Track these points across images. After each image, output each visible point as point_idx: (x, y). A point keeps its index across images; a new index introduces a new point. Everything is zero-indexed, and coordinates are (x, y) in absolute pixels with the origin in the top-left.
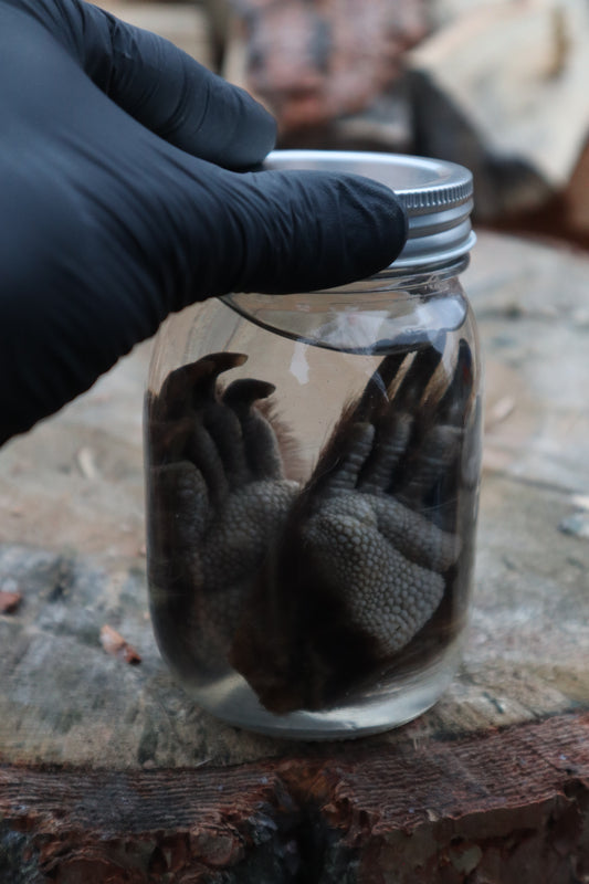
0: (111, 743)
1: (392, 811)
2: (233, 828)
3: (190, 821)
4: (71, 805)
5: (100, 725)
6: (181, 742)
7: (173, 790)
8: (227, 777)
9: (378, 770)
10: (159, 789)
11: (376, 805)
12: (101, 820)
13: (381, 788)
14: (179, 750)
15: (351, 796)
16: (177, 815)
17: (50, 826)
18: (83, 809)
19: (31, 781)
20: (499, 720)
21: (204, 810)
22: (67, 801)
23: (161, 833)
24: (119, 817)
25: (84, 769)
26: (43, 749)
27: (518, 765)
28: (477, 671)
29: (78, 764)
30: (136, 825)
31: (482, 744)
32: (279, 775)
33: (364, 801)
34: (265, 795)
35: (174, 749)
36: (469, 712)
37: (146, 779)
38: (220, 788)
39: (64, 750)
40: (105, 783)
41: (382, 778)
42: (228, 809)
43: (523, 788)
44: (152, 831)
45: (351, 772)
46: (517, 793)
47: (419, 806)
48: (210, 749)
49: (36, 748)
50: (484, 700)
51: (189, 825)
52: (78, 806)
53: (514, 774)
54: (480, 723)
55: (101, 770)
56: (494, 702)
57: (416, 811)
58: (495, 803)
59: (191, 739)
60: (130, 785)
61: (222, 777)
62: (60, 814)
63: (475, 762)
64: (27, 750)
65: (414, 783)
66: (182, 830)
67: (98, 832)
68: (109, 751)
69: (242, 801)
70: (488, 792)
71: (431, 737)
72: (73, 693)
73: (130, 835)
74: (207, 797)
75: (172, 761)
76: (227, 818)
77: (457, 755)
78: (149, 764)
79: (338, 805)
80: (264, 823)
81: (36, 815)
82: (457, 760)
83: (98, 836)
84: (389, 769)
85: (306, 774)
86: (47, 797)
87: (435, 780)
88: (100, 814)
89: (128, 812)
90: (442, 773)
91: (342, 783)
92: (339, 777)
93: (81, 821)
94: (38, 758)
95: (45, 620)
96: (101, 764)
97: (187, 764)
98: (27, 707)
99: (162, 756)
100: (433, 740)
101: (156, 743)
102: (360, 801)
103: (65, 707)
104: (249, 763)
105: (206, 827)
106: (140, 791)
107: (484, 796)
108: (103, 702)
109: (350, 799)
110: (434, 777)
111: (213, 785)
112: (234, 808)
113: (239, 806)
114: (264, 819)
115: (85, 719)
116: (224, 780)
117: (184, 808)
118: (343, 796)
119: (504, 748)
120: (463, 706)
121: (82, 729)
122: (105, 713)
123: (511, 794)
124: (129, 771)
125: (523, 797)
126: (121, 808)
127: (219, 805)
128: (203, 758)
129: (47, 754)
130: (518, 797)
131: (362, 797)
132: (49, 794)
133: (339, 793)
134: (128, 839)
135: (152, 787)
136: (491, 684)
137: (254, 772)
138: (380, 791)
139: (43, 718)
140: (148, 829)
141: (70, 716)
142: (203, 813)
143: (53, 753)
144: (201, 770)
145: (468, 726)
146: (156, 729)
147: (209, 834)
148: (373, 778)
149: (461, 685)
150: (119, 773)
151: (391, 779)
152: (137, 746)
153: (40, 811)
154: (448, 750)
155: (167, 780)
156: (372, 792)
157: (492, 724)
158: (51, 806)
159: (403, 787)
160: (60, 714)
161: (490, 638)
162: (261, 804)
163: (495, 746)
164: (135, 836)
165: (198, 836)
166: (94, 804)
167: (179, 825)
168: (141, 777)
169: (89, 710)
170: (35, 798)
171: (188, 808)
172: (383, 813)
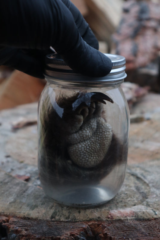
0: (44, 214)
1: (119, 237)
2: (73, 238)
3: (61, 235)
4: (30, 228)
5: (42, 209)
6: (63, 215)
7: (58, 226)
8: (74, 224)
9: (117, 226)
10: (55, 226)
11: (115, 235)
12: (37, 232)
13: (117, 231)
14: (62, 217)
15: (108, 232)
16: (58, 233)
17: (23, 233)
18: (33, 229)
19: (21, 221)
20: (155, 217)
21: (66, 232)
22: (29, 227)
23: (52, 237)
24: (42, 232)
25: (36, 219)
26: (26, 214)
27: (158, 229)
28: (151, 204)
29: (34, 218)
30: (46, 234)
31: (149, 222)
32: (89, 225)
33: (111, 234)
34: (84, 230)
35: (61, 216)
36: (146, 214)
37: (52, 223)
38: (71, 227)
39: (32, 214)
40: (40, 223)
41: (118, 228)
42: (72, 233)
43: (159, 235)
44: (50, 236)
45: (109, 226)
46: (157, 236)
47: (127, 237)
48: (71, 217)
49: (24, 213)
50: (151, 211)
51: (61, 236)
52: (31, 228)
53: (157, 231)
54: (149, 217)
55: (40, 220)
56: (154, 212)
57: (126, 238)
58: (150, 238)
59: (66, 214)
60: (47, 224)
61: (73, 224)
62: (26, 230)
63: (146, 227)
64: (22, 214)
65: (126, 231)
66: (58, 237)
67: (36, 235)
68: (43, 216)
69: (77, 231)
70: (148, 235)
71: (134, 219)
72: (37, 201)
73: (44, 237)
74: (67, 229)
75: (60, 219)
76: (72, 235)
77: (141, 224)
78: (53, 219)
79: (104, 235)
80: (82, 238)
81: (20, 230)
82: (140, 226)
83: (36, 236)
84: (120, 226)
85: (96, 226)
86: (24, 225)
87: (133, 230)
88: (37, 231)
89: (45, 231)
90: (135, 229)
91: (106, 229)
92: (105, 227)
93: (32, 232)
94: (24, 216)
96: (41, 218)
97: (64, 220)
98: (24, 203)
99: (57, 218)
100: (134, 220)
101: (56, 215)
102: (110, 234)
103: (34, 204)
104: (81, 221)
105: (65, 237)
106: (49, 226)
107: (146, 236)
108: (44, 203)
109: (107, 233)
110: (133, 229)
111: (70, 226)
112: (74, 232)
113: (75, 232)
114: (83, 237)
115: (39, 207)
116: (73, 225)
117: (60, 231)
118: (105, 232)
119: (155, 224)
120: (145, 212)
121: (37, 209)
122: (44, 206)
123: (155, 236)
124: (47, 221)
125: (158, 237)
126: (43, 230)
127: (70, 231)
128: (68, 219)
129: (27, 215)
130: (157, 237)
131: (111, 233)
132: (25, 225)
133: (104, 231)
134: (43, 238)
135: (53, 225)
136: (155, 207)
137: (82, 224)
138: (116, 232)
139: (28, 206)
140: (49, 236)
141: (35, 206)
142: (65, 233)
143: (28, 215)
144: (66, 222)
145: (146, 217)
146: (57, 211)
147: (66, 238)
148: (115, 228)
149: (146, 207)
150: (45, 221)
151: (120, 229)
152: (51, 215)
153: (21, 229)
154: (138, 223)
155: (57, 224)
156: (114, 232)
157: (153, 217)
158: (25, 228)
159: (123, 231)
160: (32, 205)
161: (157, 196)
162: (82, 232)
163: (152, 223)
164: (46, 237)
165: (63, 239)
166: (36, 228)
167: (58, 235)
168: (50, 222)
169: (40, 205)
170: (21, 225)
171: (61, 231)
172: (116, 238)
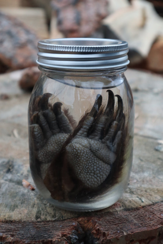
0: (27, 214)
1: (113, 232)
2: (65, 238)
3: (52, 237)
4: (16, 233)
5: (23, 208)
6: (48, 213)
7: (46, 227)
8: (63, 223)
9: (108, 220)
10: (42, 227)
11: (108, 230)
12: (25, 237)
13: (109, 225)
14: (48, 215)
15: (100, 228)
16: (48, 235)
17: (9, 239)
18: (20, 234)
19: (3, 226)
20: (142, 204)
21: (56, 233)
22: (15, 231)
23: (44, 240)
24: (31, 236)
25: (19, 222)
26: (7, 216)
27: (149, 217)
28: (134, 190)
29: (17, 220)
30: (36, 238)
31: (138, 212)
32: (78, 222)
33: (104, 229)
34: (74, 228)
35: (46, 215)
36: (133, 202)
37: (38, 224)
38: (61, 226)
39: (13, 216)
40: (26, 226)
41: (109, 222)
42: (64, 233)
43: (151, 224)
44: (41, 240)
45: (100, 221)
46: (150, 226)
47: (121, 230)
48: (57, 215)
49: (4, 216)
50: (137, 199)
51: (52, 238)
52: (18, 233)
53: (148, 220)
54: (137, 205)
55: (24, 222)
56: (140, 199)
57: (120, 232)
58: (143, 229)
59: (51, 212)
60: (33, 226)
61: (61, 223)
62: (12, 236)
63: (136, 217)
64: (2, 216)
65: (119, 224)
66: (50, 239)
67: (24, 241)
68: (27, 216)
69: (68, 230)
70: (141, 226)
71: (123, 210)
72: (15, 199)
73: (34, 241)
74: (57, 229)
75: (46, 219)
76: (63, 235)
77: (131, 215)
78: (39, 220)
79: (96, 231)
80: (74, 237)
81: (5, 236)
82: (131, 217)
83: (25, 242)
84: (111, 219)
85: (86, 222)
86: (8, 230)
87: (125, 222)
88: (25, 235)
89: (33, 234)
90: (127, 220)
91: (97, 224)
92: (96, 222)
93: (19, 237)
94: (5, 219)
95: (5, 178)
96: (25, 220)
97: (50, 220)
98: (1, 204)
99: (43, 217)
100: (123, 211)
101: (41, 214)
102: (103, 229)
103: (13, 204)
104: (69, 219)
105: (57, 238)
106: (37, 228)
107: (140, 227)
108: (24, 202)
109: (100, 229)
110: (125, 221)
111: (59, 225)
112: (65, 232)
113: (67, 232)
114: (75, 235)
115: (19, 207)
116: (62, 224)
117: (50, 233)
118: (98, 228)
119: (145, 213)
120: (131, 200)
121: (18, 210)
122: (25, 205)
123: (148, 226)
124: (33, 222)
125: (151, 227)
126: (31, 233)
127: (61, 231)
128: (55, 218)
129: (8, 218)
130: (150, 227)
131: (104, 228)
132: (9, 230)
133: (96, 227)
134: (33, 243)
135: (40, 227)
136: (139, 194)
137: (71, 222)
138: (109, 226)
139: (6, 207)
140: (39, 239)
141: (14, 206)
142: (56, 234)
143: (10, 217)
144: (54, 221)
145: (133, 206)
146: (41, 209)
147: (58, 240)
148: (106, 222)
149: (130, 195)
150: (30, 223)
151: (112, 222)
152: (35, 214)
153: (6, 235)
154: (128, 213)
155: (45, 224)
156: (106, 226)
157: (140, 205)
158: (10, 233)
159: (115, 225)
160: (11, 206)
161: (137, 181)
162: (74, 231)
163: (142, 212)
164: (36, 242)
165: (55, 241)
166: (23, 232)
167: (49, 238)
168: (37, 224)
169: (20, 204)
170: (5, 231)
171: (52, 232)
172: (110, 233)
